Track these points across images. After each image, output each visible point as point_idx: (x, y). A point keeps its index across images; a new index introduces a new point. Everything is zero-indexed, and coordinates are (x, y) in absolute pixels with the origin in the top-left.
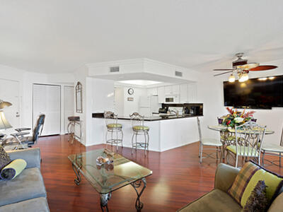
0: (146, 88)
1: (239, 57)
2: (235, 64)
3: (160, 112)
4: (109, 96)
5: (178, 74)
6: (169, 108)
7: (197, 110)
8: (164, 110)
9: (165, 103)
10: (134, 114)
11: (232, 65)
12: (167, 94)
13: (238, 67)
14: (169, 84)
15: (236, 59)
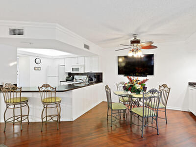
0: (54, 59)
1: (135, 37)
2: (133, 42)
3: (67, 80)
4: (12, 64)
5: (86, 47)
6: (75, 76)
7: (98, 78)
8: (70, 79)
9: (72, 72)
10: (43, 86)
11: (130, 43)
12: (73, 64)
13: (135, 45)
14: (77, 56)
15: (133, 39)
